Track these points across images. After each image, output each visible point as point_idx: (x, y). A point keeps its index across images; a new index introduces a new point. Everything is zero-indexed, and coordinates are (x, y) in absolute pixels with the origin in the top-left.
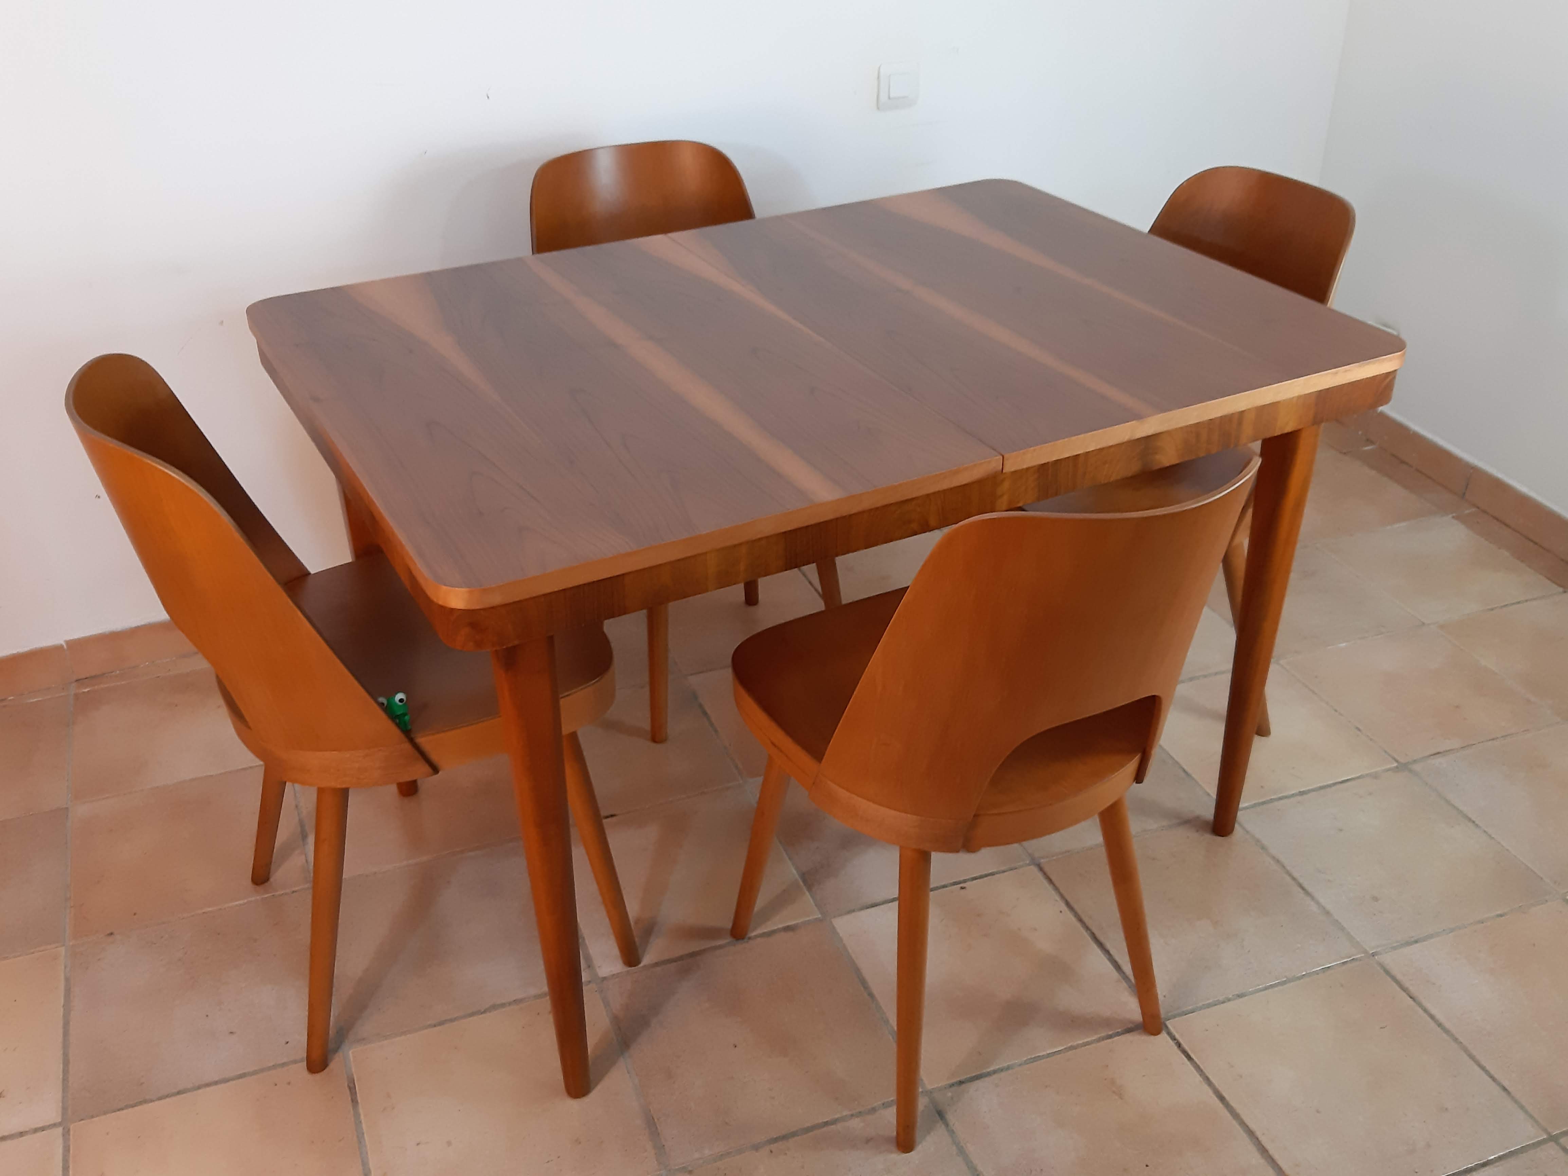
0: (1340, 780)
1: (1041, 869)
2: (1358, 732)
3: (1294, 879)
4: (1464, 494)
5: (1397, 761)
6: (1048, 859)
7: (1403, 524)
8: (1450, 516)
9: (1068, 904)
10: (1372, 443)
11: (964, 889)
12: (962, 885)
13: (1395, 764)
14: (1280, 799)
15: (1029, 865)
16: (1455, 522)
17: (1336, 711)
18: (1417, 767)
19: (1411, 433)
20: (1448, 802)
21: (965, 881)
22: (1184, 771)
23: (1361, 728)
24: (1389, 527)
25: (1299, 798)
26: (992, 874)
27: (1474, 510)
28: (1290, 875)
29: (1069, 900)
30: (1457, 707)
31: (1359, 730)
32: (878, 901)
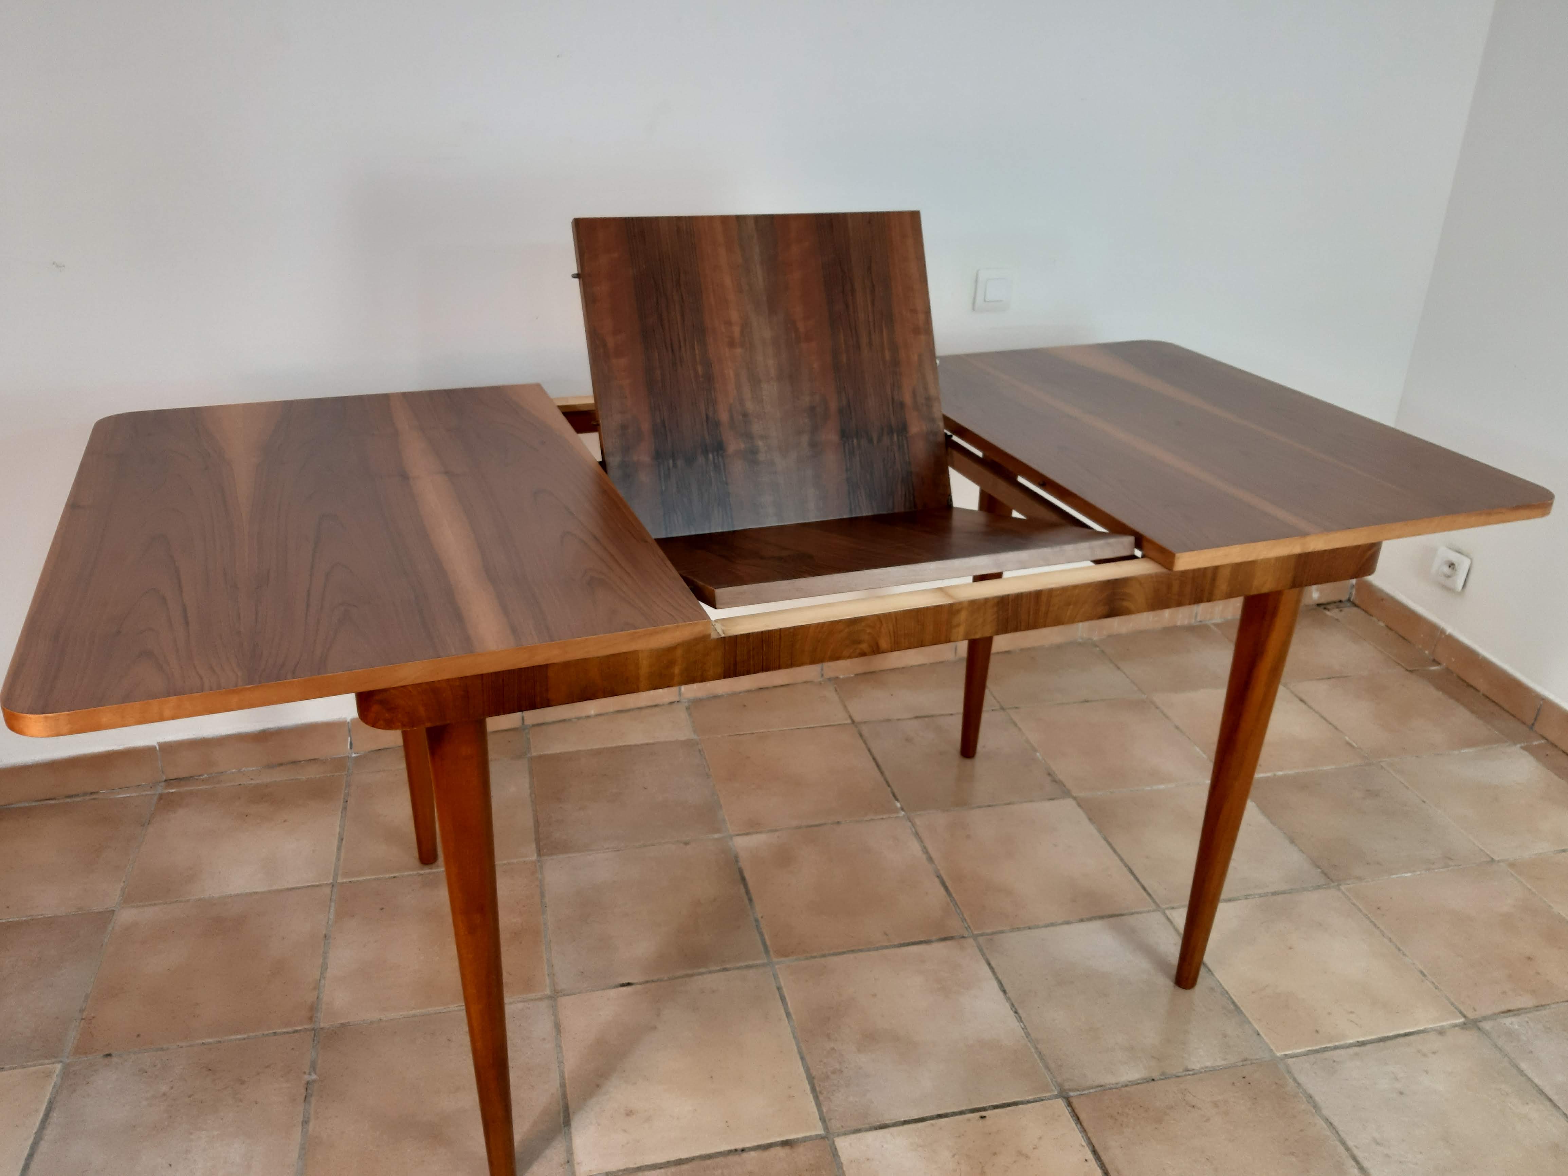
0: (1402, 1032)
1: (1069, 1104)
2: (1423, 978)
3: (1348, 1149)
4: (1533, 724)
5: (1465, 1016)
6: (1078, 1093)
7: (1472, 750)
8: (1519, 746)
9: (1095, 1152)
10: (1439, 664)
11: (984, 1119)
12: (983, 1113)
13: (1462, 1020)
14: (1336, 1048)
15: (1056, 1097)
16: (1525, 753)
17: (1399, 950)
18: (1487, 1026)
19: (1480, 658)
20: (1521, 1072)
21: (984, 1109)
22: (1233, 1003)
23: (1426, 973)
24: (1456, 752)
25: (1356, 1049)
26: (1015, 1104)
27: (1543, 741)
28: (1343, 1143)
29: (1097, 1146)
30: (1529, 958)
31: (1424, 975)
32: (887, 1122)
